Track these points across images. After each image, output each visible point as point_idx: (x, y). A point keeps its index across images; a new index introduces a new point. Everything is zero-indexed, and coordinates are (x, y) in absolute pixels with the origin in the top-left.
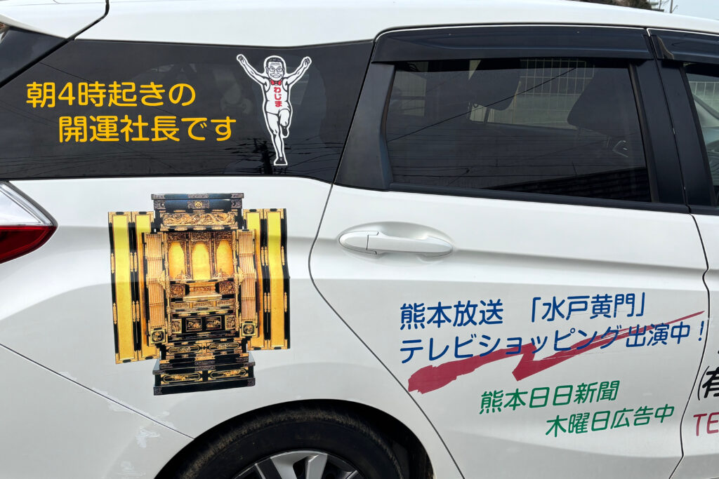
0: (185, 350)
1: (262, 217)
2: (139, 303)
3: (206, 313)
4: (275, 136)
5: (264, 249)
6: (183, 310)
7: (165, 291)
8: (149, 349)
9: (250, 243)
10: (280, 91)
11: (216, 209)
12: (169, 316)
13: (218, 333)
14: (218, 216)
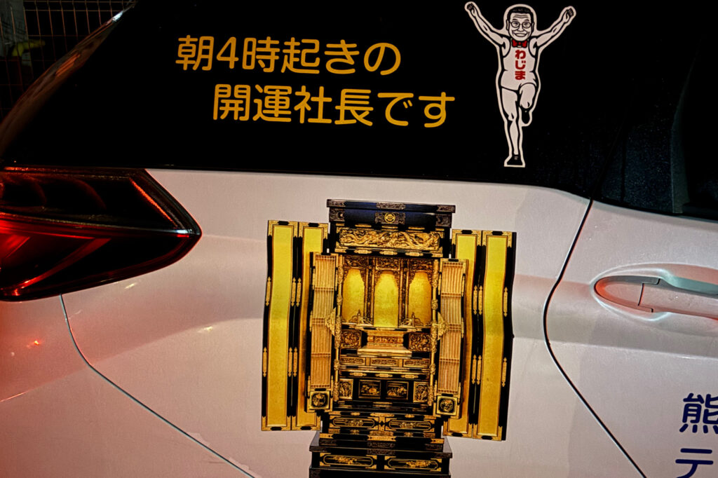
0: (356, 423)
1: (479, 243)
2: (298, 352)
3: (388, 376)
4: (510, 123)
5: (478, 290)
6: (356, 368)
7: (333, 337)
8: (307, 416)
9: (459, 278)
10: (524, 57)
11: (414, 226)
12: (337, 372)
13: (402, 405)
14: (416, 237)
